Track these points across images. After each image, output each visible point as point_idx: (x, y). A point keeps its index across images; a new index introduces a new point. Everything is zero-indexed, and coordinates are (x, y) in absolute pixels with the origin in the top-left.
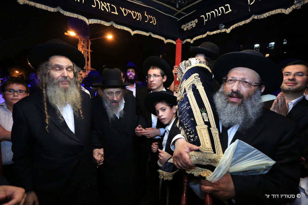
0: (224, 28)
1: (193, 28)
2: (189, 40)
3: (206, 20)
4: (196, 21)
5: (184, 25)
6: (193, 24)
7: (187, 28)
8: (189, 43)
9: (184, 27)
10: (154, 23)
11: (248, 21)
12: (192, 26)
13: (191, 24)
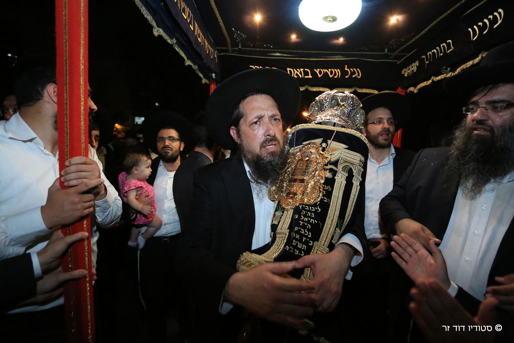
0: (450, 72)
1: (413, 73)
2: (412, 89)
3: (428, 62)
4: (417, 63)
5: (405, 70)
6: (414, 67)
7: (408, 73)
8: (412, 92)
9: (405, 72)
10: (359, 75)
11: (477, 60)
12: (413, 70)
13: (412, 67)
